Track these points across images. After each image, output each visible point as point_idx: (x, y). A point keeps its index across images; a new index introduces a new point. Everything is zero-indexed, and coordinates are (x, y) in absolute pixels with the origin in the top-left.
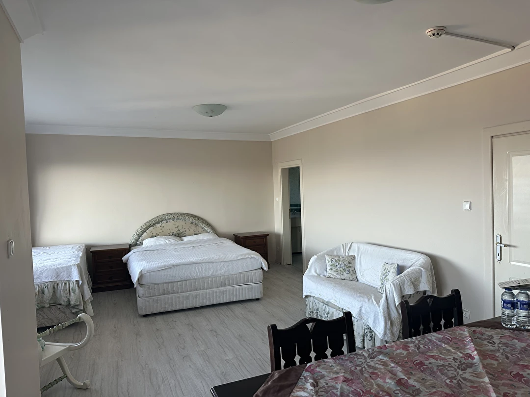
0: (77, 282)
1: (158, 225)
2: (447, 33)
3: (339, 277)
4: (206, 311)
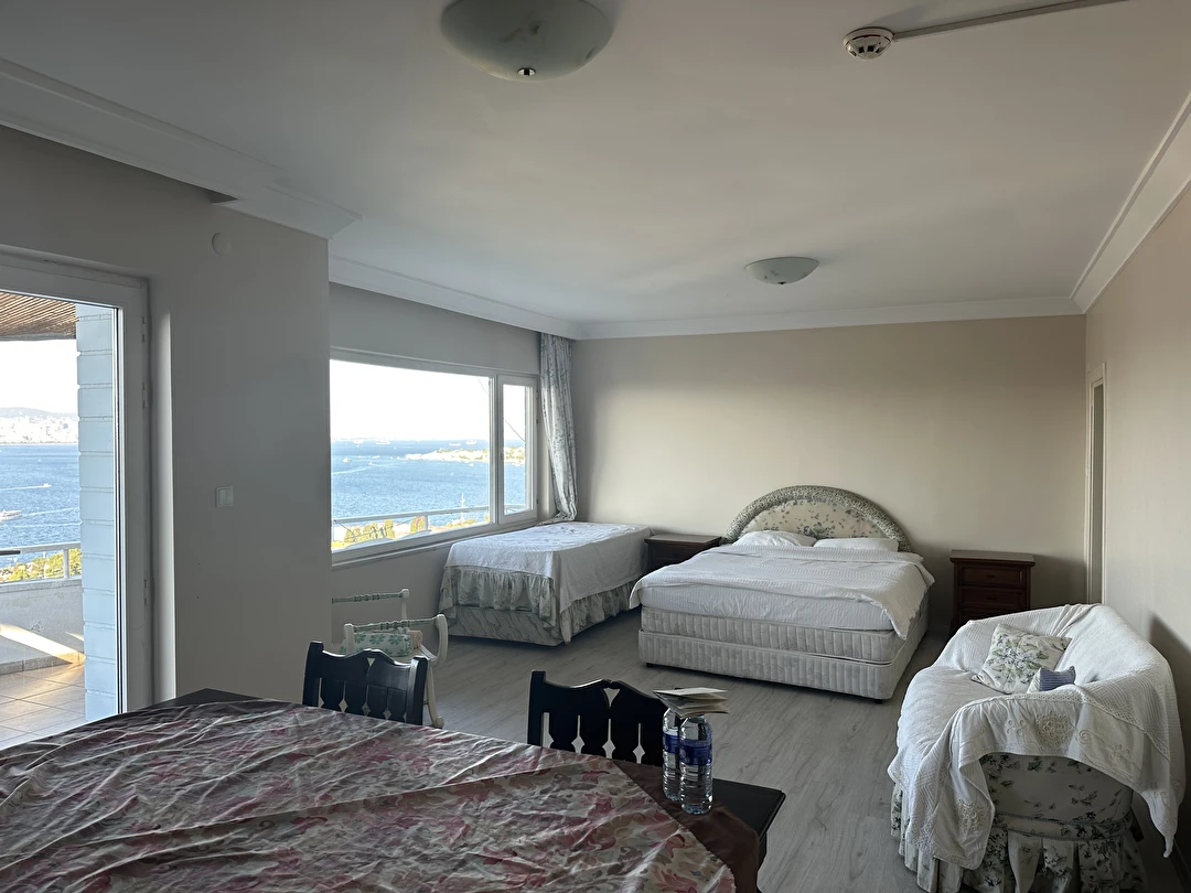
1: (778, 509)
2: (897, 35)
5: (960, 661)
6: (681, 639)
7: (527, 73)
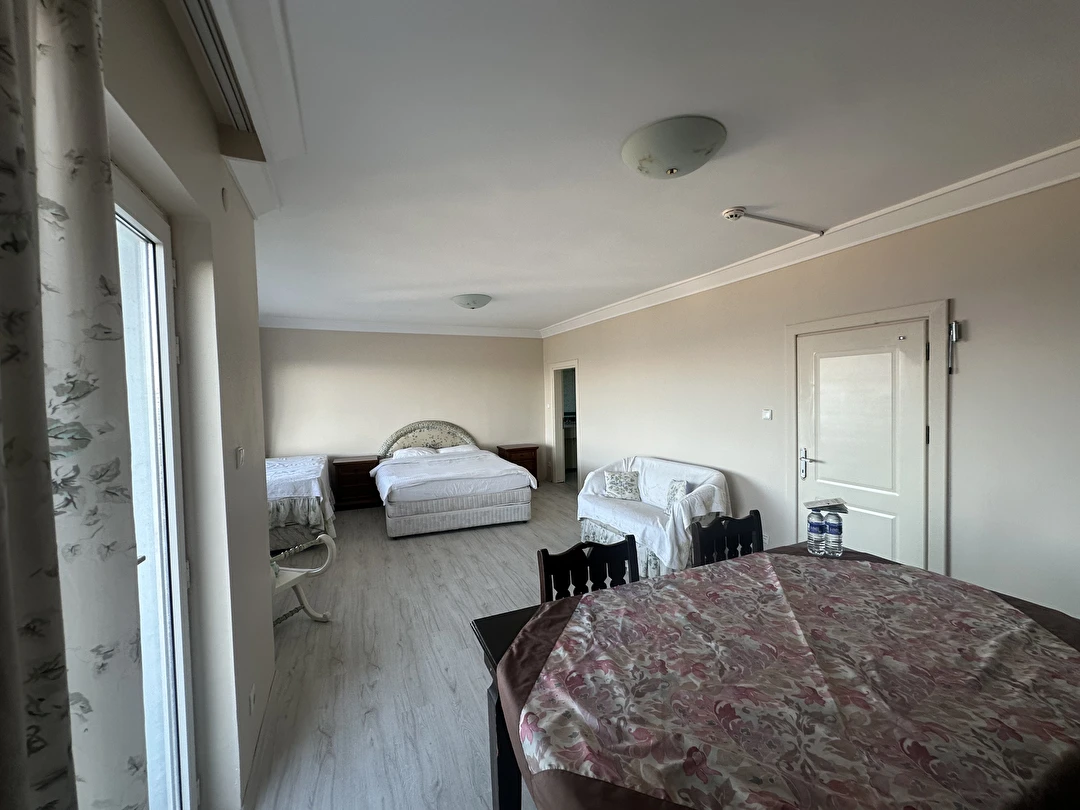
0: (318, 498)
1: (410, 435)
2: (746, 215)
3: (619, 496)
4: (465, 534)
7: (672, 171)
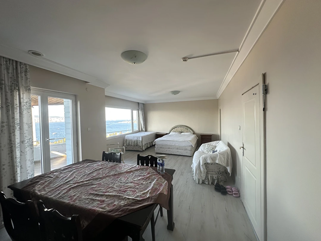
0: (141, 141)
1: (176, 129)
2: (189, 58)
5: (202, 150)
6: (161, 149)
7: (134, 63)
